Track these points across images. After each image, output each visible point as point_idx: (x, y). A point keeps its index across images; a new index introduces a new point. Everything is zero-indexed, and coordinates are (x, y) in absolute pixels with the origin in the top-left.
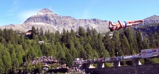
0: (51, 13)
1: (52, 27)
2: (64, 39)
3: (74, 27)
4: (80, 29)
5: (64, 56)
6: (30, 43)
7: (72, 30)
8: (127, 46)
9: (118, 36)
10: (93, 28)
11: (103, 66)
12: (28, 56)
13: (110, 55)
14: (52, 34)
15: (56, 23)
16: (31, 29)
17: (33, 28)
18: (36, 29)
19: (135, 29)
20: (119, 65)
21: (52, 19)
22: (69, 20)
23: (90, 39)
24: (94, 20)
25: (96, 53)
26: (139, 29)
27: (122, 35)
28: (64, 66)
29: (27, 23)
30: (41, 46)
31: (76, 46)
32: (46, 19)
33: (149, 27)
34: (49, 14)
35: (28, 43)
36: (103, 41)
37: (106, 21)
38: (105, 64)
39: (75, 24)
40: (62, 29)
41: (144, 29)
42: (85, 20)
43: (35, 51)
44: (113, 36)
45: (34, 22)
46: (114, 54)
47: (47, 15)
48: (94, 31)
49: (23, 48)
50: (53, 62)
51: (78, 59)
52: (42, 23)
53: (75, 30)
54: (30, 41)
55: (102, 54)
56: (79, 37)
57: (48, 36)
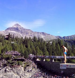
0: (20, 27)
1: (19, 35)
2: (25, 42)
3: (31, 36)
4: (35, 38)
5: (23, 52)
6: (7, 42)
7: (30, 38)
8: (59, 50)
9: (54, 44)
10: (42, 37)
11: (44, 60)
12: (4, 49)
13: (49, 54)
14: (19, 38)
15: (22, 33)
16: (8, 35)
17: (9, 34)
18: (11, 34)
19: (65, 41)
20: (53, 61)
21: (20, 30)
22: (29, 31)
23: (39, 43)
24: (43, 33)
25: (41, 52)
26: (67, 41)
27: (57, 44)
28: (23, 58)
29: (7, 31)
30: (12, 45)
31: (31, 47)
32: (17, 29)
33: (73, 41)
34: (19, 27)
35: (5, 42)
36: (46, 46)
37: (49, 34)
38: (45, 59)
39: (32, 34)
40: (25, 36)
41: (70, 41)
42: (38, 32)
43: (9, 47)
44: (52, 43)
45: (11, 30)
46: (51, 54)
47: (18, 27)
48: (42, 40)
49: (3, 45)
50: (17, 55)
51: (31, 54)
52: (15, 32)
53: (32, 38)
54: (7, 41)
55: (45, 53)
56: (33, 42)
57: (17, 39)
